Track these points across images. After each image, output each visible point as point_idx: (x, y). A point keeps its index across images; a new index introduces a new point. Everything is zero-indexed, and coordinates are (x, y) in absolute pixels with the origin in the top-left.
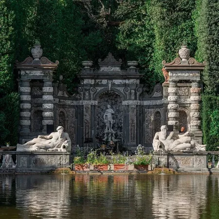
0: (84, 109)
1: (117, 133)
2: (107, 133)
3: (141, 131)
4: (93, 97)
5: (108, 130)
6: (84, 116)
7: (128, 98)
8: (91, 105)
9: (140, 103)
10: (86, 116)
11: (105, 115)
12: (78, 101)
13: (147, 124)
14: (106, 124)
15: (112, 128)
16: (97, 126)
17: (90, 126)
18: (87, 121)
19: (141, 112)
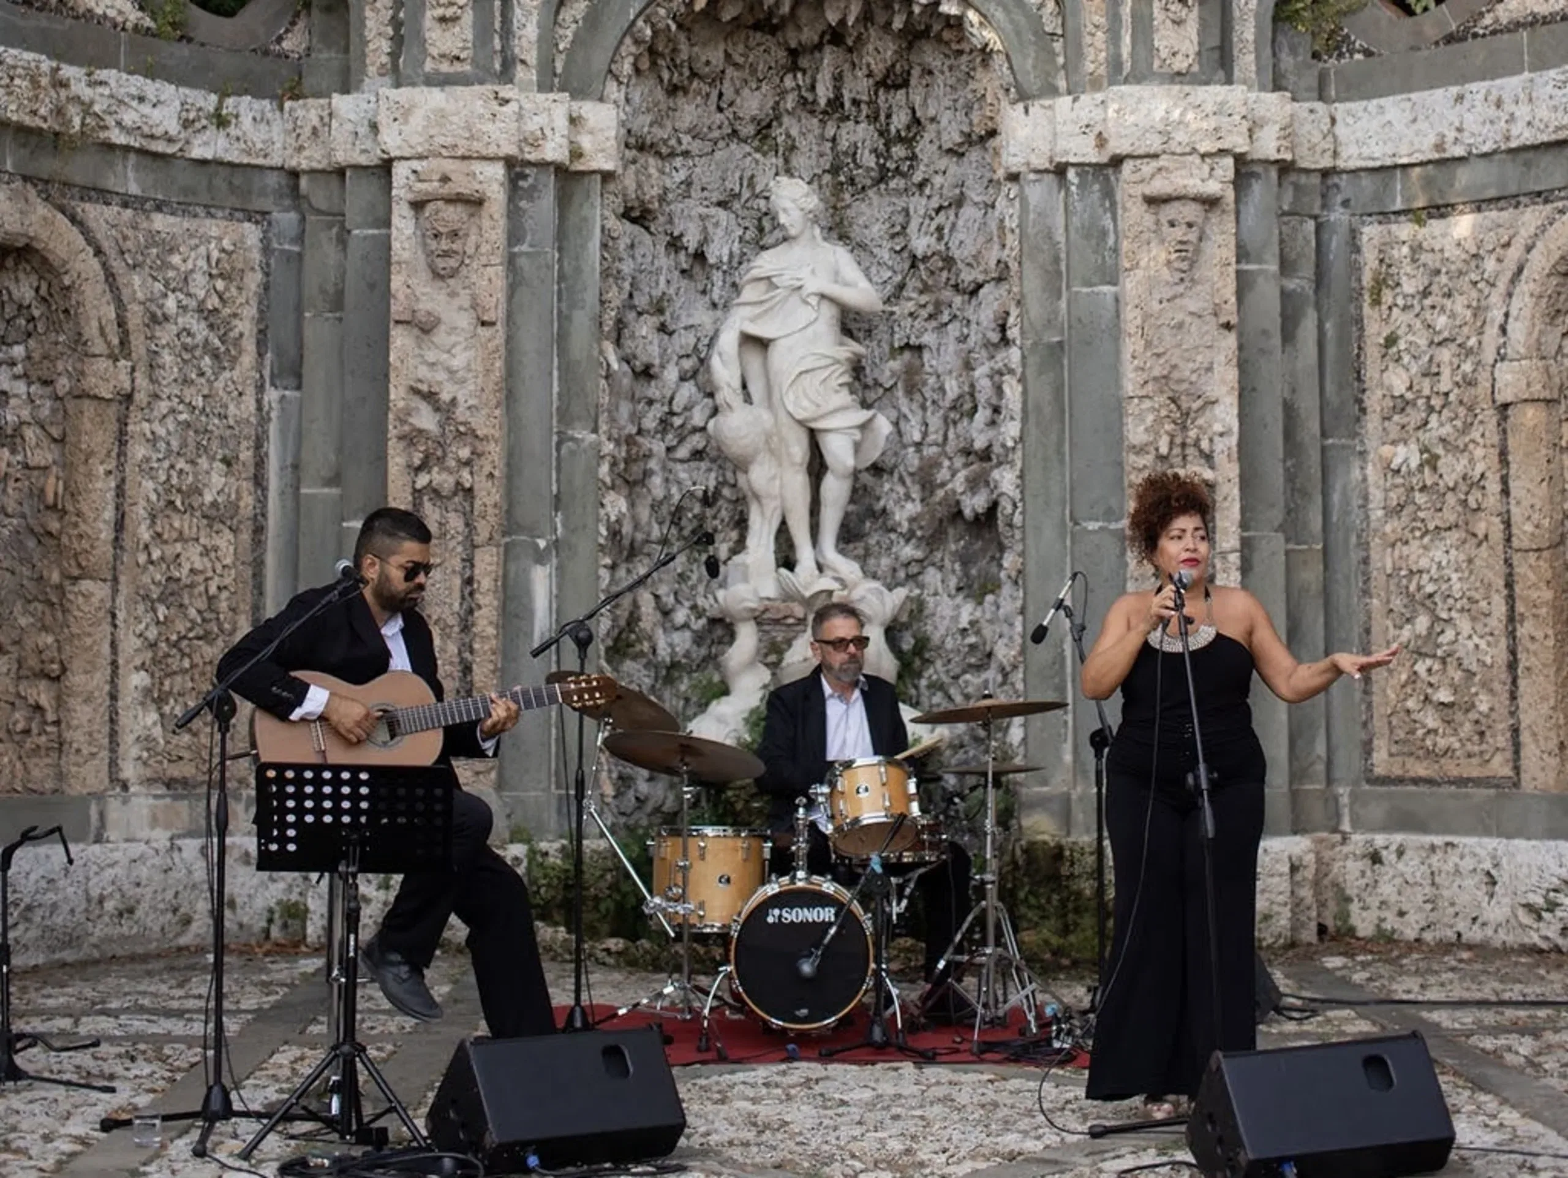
0: (403, 224)
1: (917, 610)
2: (759, 619)
3: (1311, 575)
4: (547, 41)
5: (787, 560)
6: (400, 340)
7: (1094, 59)
8: (515, 168)
9: (1288, 132)
10: (425, 328)
11: (728, 341)
12: (308, 112)
13: (1407, 455)
14: (759, 476)
15: (848, 535)
16: (616, 505)
17: (489, 495)
18: (445, 410)
19: (1301, 283)
